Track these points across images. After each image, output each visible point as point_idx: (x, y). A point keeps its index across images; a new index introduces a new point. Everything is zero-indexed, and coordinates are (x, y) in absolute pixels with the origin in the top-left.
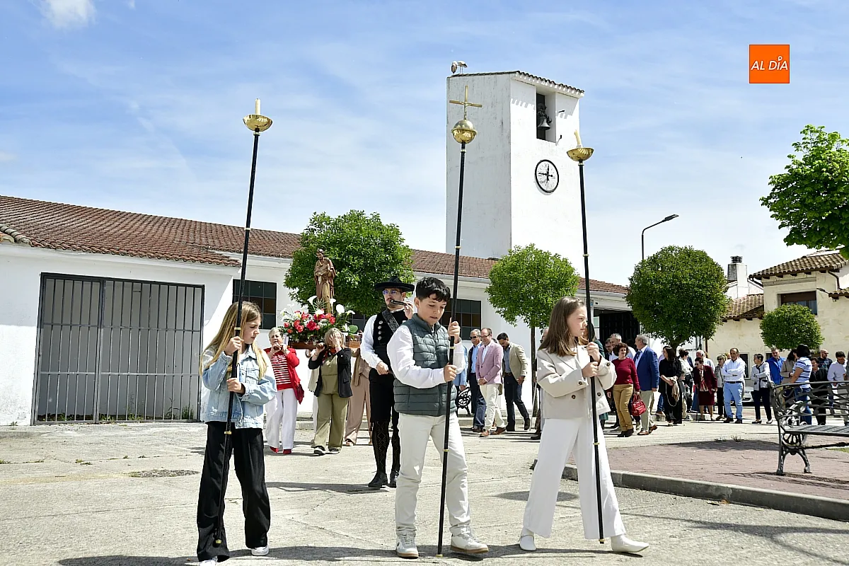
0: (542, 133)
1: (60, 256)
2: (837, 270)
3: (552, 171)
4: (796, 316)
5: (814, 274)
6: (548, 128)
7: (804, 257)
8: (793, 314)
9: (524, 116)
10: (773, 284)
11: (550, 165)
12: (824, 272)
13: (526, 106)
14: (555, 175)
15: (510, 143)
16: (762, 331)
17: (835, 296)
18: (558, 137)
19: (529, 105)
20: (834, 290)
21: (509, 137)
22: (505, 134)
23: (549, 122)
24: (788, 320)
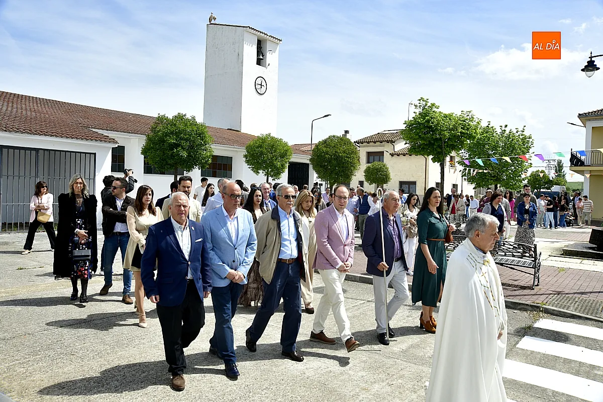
0: (259, 62)
1: (13, 136)
2: (394, 142)
3: (264, 83)
4: (381, 168)
5: (383, 143)
6: (262, 59)
7: (379, 133)
8: (379, 167)
9: (250, 51)
10: (364, 147)
11: (263, 80)
12: (388, 142)
13: (252, 46)
14: (265, 85)
15: (242, 66)
16: (364, 174)
17: (392, 155)
18: (267, 65)
19: (253, 46)
20: (392, 152)
21: (242, 63)
22: (240, 61)
23: (263, 56)
24: (377, 169)
